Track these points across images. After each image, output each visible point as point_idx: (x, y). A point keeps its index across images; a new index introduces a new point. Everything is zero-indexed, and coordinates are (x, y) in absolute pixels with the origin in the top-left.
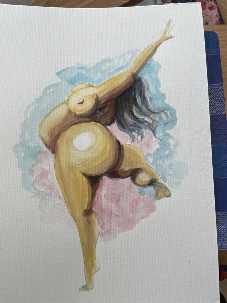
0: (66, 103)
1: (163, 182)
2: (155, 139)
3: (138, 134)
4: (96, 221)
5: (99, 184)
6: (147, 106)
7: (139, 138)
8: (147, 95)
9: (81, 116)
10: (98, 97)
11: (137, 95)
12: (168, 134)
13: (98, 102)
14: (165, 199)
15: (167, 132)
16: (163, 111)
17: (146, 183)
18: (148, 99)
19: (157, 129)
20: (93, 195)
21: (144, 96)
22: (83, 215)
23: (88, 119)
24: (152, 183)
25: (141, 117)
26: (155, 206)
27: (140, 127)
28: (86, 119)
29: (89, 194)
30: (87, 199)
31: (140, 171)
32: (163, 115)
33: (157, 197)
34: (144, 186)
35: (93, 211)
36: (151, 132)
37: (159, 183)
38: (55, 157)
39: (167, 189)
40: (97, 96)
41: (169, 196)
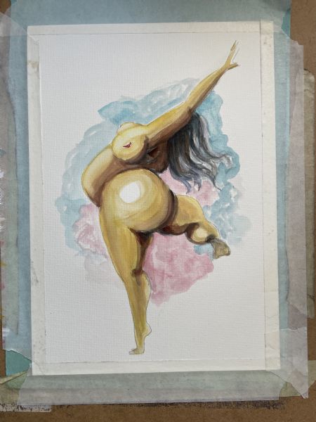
0: (111, 147)
1: (222, 238)
3: (195, 182)
4: (147, 282)
5: (149, 241)
6: (206, 149)
7: (196, 187)
8: (206, 136)
9: (128, 163)
10: (147, 139)
11: (194, 135)
12: (229, 184)
13: (148, 144)
16: (224, 155)
17: (204, 240)
18: (207, 141)
19: (217, 178)
20: (143, 254)
21: (203, 136)
22: (132, 275)
24: (210, 239)
25: (198, 162)
27: (197, 174)
28: (134, 166)
29: (138, 252)
31: (196, 226)
32: (225, 161)
33: (216, 255)
34: (201, 243)
35: (143, 271)
37: (218, 240)
38: (100, 210)
39: (226, 246)
40: (146, 137)
41: (228, 254)
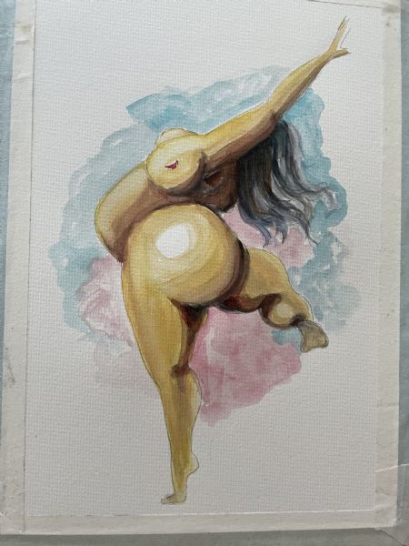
0: (145, 166)
2: (306, 242)
3: (277, 230)
4: (195, 387)
5: (201, 320)
6: (296, 178)
7: (279, 238)
8: (298, 157)
9: (172, 193)
10: (205, 157)
11: (279, 155)
12: (330, 234)
13: (205, 165)
14: (318, 350)
15: (330, 229)
16: (324, 189)
17: (288, 322)
18: (299, 165)
19: (312, 224)
20: (190, 341)
21: (292, 158)
22: (172, 375)
23: (185, 198)
24: (298, 321)
25: (284, 198)
26: (299, 362)
27: (281, 217)
28: (181, 199)
29: (183, 338)
30: (179, 348)
31: (277, 300)
32: (324, 198)
33: (305, 347)
34: (283, 327)
35: (190, 369)
36: (300, 228)
37: (310, 322)
38: (124, 269)
39: (322, 332)
40: (202, 153)
41: (325, 345)
